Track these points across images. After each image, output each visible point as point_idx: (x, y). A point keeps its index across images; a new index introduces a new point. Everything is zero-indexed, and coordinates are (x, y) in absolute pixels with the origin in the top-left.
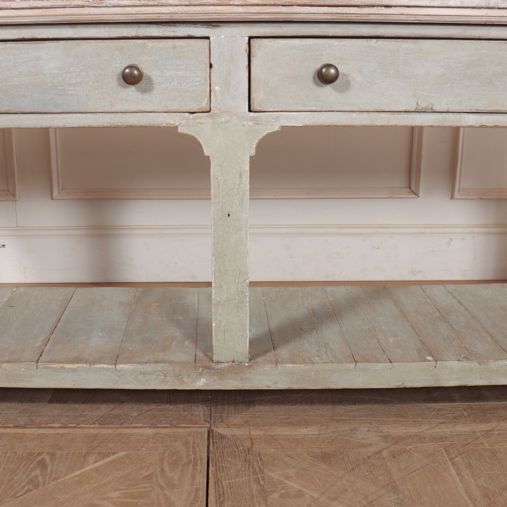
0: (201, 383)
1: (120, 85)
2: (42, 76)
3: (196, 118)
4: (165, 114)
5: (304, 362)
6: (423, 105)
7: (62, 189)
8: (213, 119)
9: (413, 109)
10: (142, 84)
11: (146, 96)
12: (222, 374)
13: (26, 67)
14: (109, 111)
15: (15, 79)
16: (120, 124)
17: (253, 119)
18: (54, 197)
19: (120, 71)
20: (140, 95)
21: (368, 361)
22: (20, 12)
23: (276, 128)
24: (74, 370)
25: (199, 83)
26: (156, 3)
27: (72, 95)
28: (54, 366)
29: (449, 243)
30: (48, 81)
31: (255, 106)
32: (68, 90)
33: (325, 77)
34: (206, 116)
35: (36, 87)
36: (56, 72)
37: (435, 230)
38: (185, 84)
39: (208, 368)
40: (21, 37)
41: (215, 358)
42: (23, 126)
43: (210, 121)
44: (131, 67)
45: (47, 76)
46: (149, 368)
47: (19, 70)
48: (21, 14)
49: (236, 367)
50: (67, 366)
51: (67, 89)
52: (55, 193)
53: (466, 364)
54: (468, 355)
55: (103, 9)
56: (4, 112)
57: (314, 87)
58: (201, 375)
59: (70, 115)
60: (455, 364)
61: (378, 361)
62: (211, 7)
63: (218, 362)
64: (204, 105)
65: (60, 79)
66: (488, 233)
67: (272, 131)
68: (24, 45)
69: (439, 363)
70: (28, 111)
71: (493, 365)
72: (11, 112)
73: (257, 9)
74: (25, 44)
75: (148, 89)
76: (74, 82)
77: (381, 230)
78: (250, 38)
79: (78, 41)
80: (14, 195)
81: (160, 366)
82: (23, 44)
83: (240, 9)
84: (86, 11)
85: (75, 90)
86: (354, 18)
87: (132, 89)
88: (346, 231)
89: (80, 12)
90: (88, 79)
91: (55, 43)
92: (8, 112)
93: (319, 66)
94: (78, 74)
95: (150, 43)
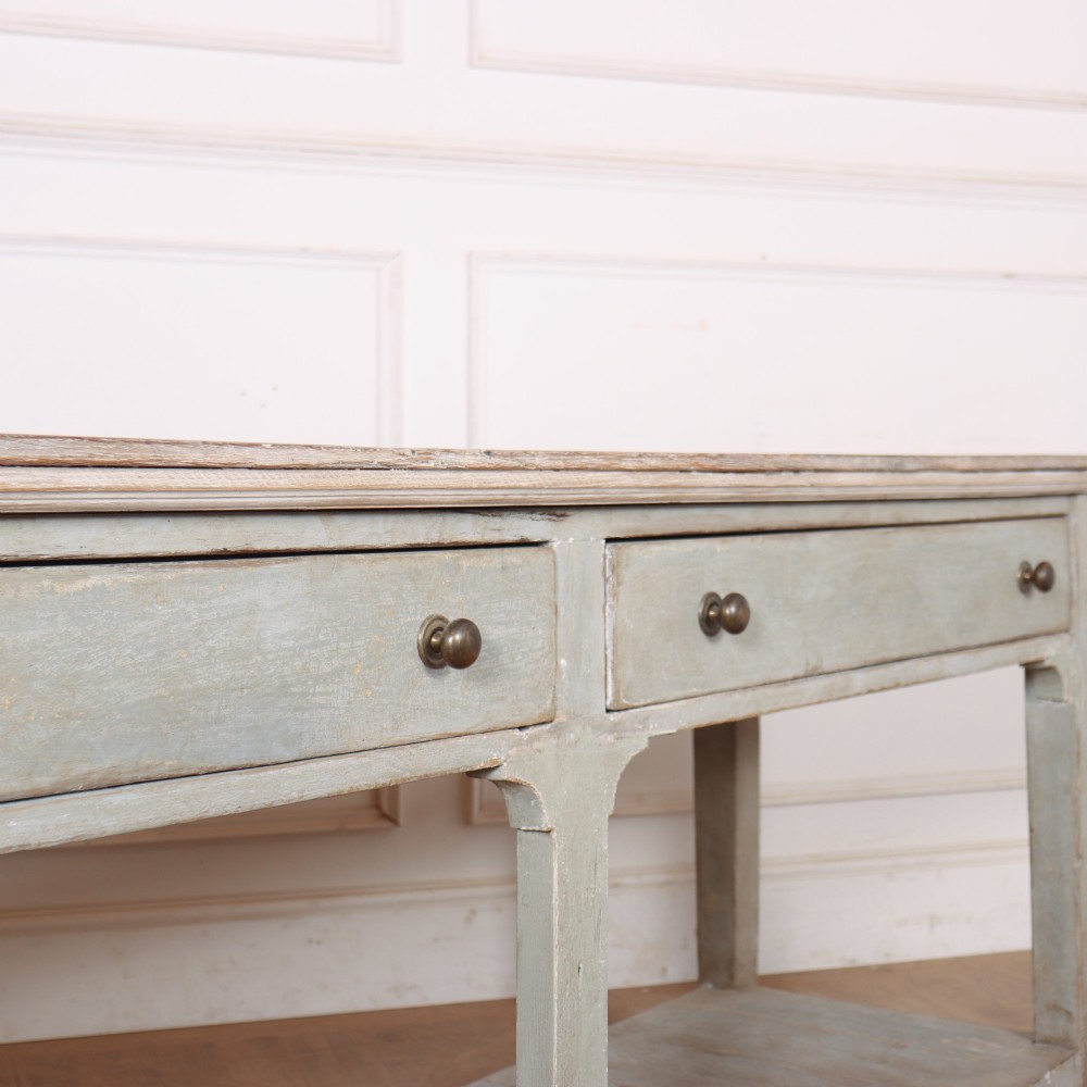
2: (259, 658)
3: (530, 741)
4: (485, 737)
8: (559, 737)
13: (226, 635)
14: (390, 744)
15: (199, 671)
16: (408, 775)
17: (613, 728)
22: (264, 478)
23: (644, 743)
25: (540, 653)
26: (516, 464)
27: (321, 706)
30: (272, 671)
31: (620, 699)
32: (314, 694)
34: (549, 731)
35: (246, 691)
36: (290, 644)
38: (520, 657)
40: (219, 546)
42: (213, 812)
43: (554, 742)
45: (271, 657)
47: (210, 643)
48: (264, 483)
51: (311, 691)
55: (424, 474)
56: (167, 774)
59: (313, 765)
62: (591, 475)
65: (298, 663)
67: (638, 751)
68: (223, 570)
70: (225, 764)
72: (184, 772)
74: (226, 566)
76: (327, 669)
79: (337, 556)
82: (220, 566)
84: (394, 478)
85: (327, 693)
89: (383, 482)
90: (353, 660)
91: (291, 562)
92: (175, 773)
94: (334, 646)
95: (466, 559)
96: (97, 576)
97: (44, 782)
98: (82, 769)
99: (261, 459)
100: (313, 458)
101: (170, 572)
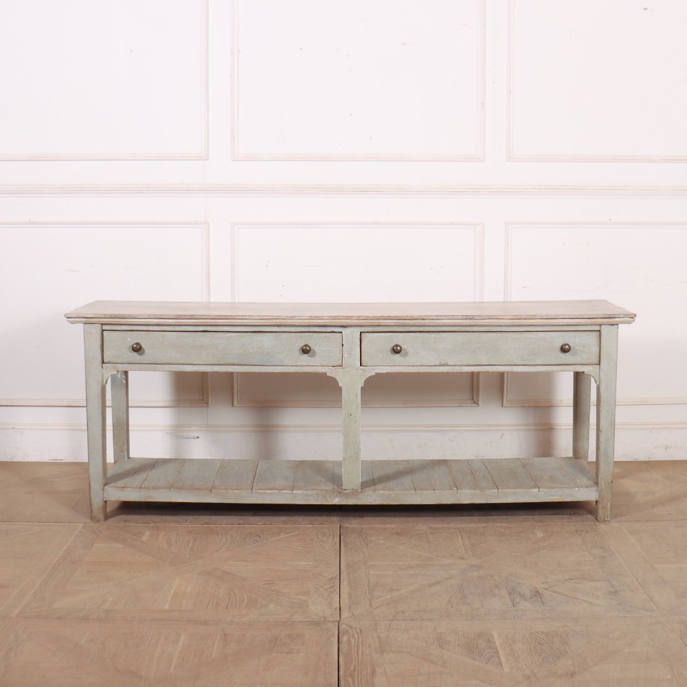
0: (337, 501)
1: (300, 353)
2: (263, 348)
3: (335, 369)
4: (321, 367)
5: (389, 490)
6: (443, 362)
7: (240, 400)
8: (344, 369)
9: (438, 364)
10: (310, 353)
11: (312, 359)
12: (347, 496)
13: (256, 344)
14: (294, 365)
15: (250, 349)
16: (299, 371)
17: (362, 370)
18: (235, 405)
19: (300, 347)
20: (309, 358)
21: (422, 490)
23: (374, 374)
24: (271, 494)
25: (337, 353)
27: (277, 358)
28: (261, 491)
29: (501, 437)
30: (266, 351)
31: (363, 363)
33: (396, 350)
34: (340, 368)
35: (260, 354)
36: (270, 347)
37: (491, 428)
38: (330, 353)
39: (340, 492)
41: (344, 488)
43: (342, 370)
44: (306, 346)
45: (266, 348)
46: (310, 492)
47: (252, 345)
49: (354, 493)
50: (268, 491)
51: (275, 355)
52: (235, 402)
53: (474, 491)
54: (476, 487)
55: (294, 320)
57: (391, 355)
58: (336, 496)
59: (276, 367)
60: (468, 491)
61: (427, 490)
62: (343, 320)
63: (345, 490)
64: (339, 363)
65: (272, 350)
66: (528, 430)
67: (371, 375)
69: (459, 491)
71: (488, 492)
73: (364, 321)
74: (256, 333)
75: (314, 355)
76: (279, 351)
77: (455, 428)
78: (361, 332)
79: (281, 333)
80: (207, 403)
81: (315, 492)
82: (254, 333)
83: (357, 321)
84: (286, 321)
85: (279, 355)
86: (408, 324)
87: (306, 355)
88: (430, 429)
90: (285, 350)
93: (393, 345)
94: (280, 348)
95: (314, 335)
96: (230, 334)
97: (221, 363)
98: (227, 362)
99: (254, 318)
100: (265, 318)
101: (245, 334)
